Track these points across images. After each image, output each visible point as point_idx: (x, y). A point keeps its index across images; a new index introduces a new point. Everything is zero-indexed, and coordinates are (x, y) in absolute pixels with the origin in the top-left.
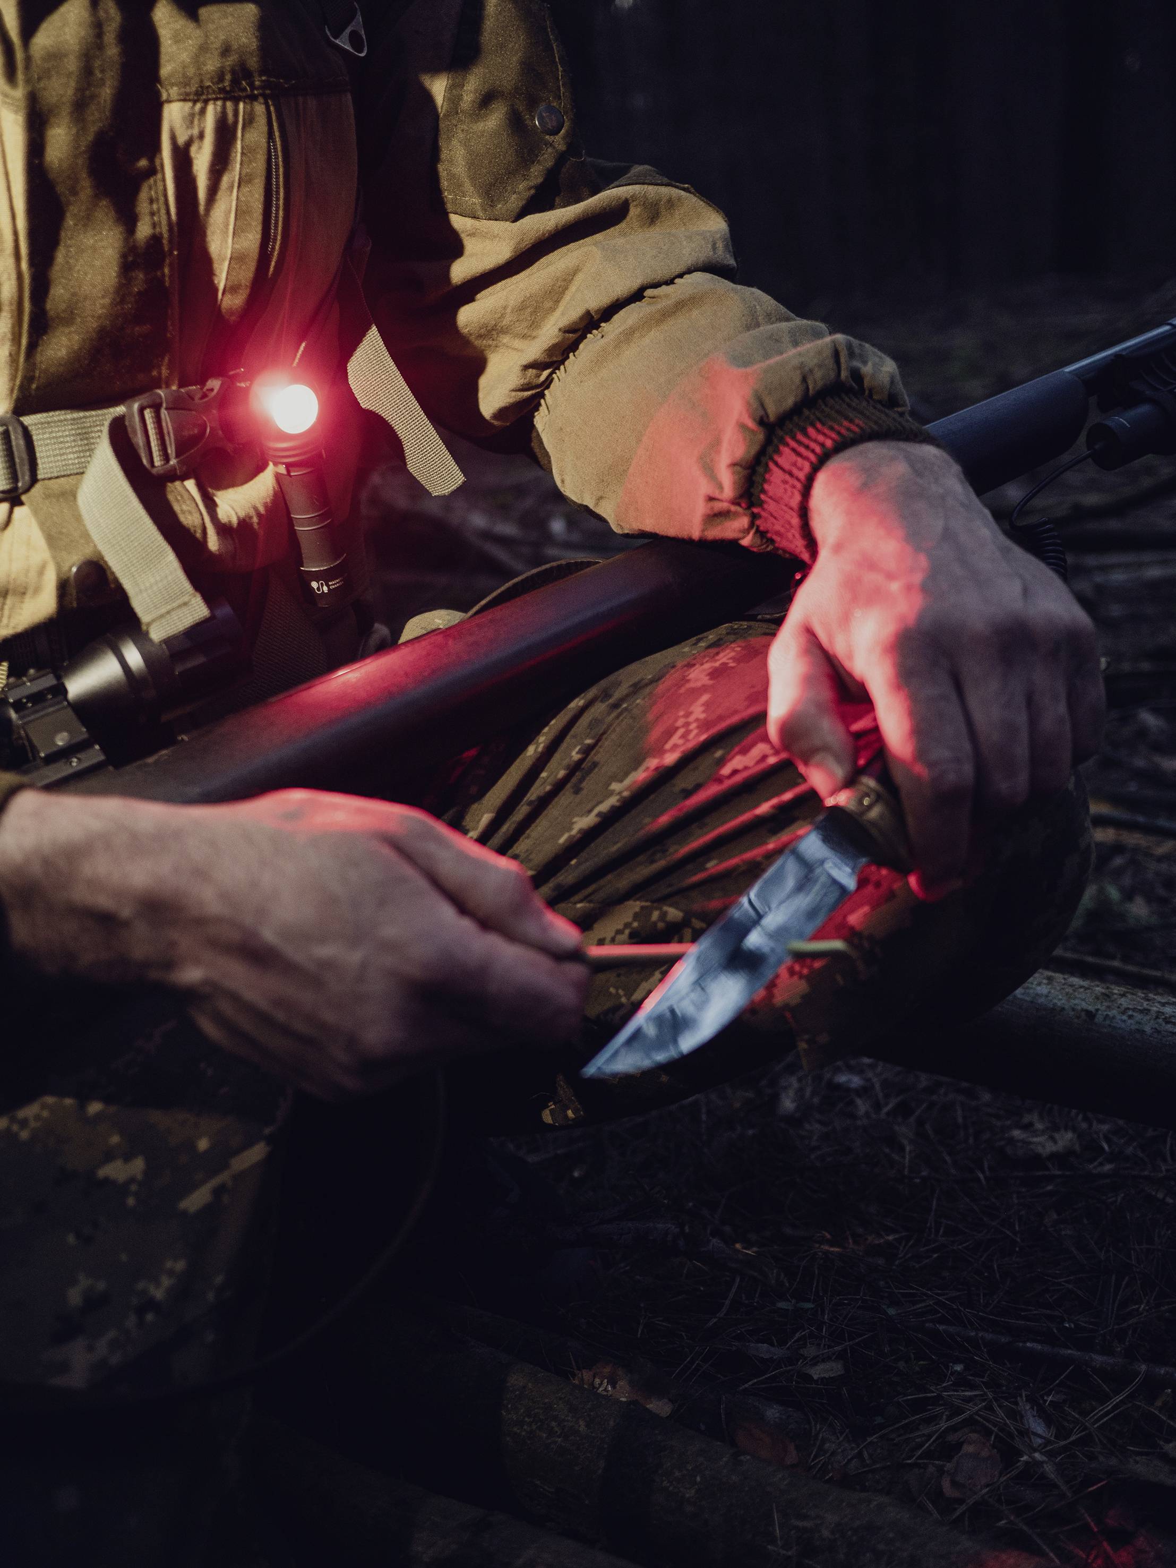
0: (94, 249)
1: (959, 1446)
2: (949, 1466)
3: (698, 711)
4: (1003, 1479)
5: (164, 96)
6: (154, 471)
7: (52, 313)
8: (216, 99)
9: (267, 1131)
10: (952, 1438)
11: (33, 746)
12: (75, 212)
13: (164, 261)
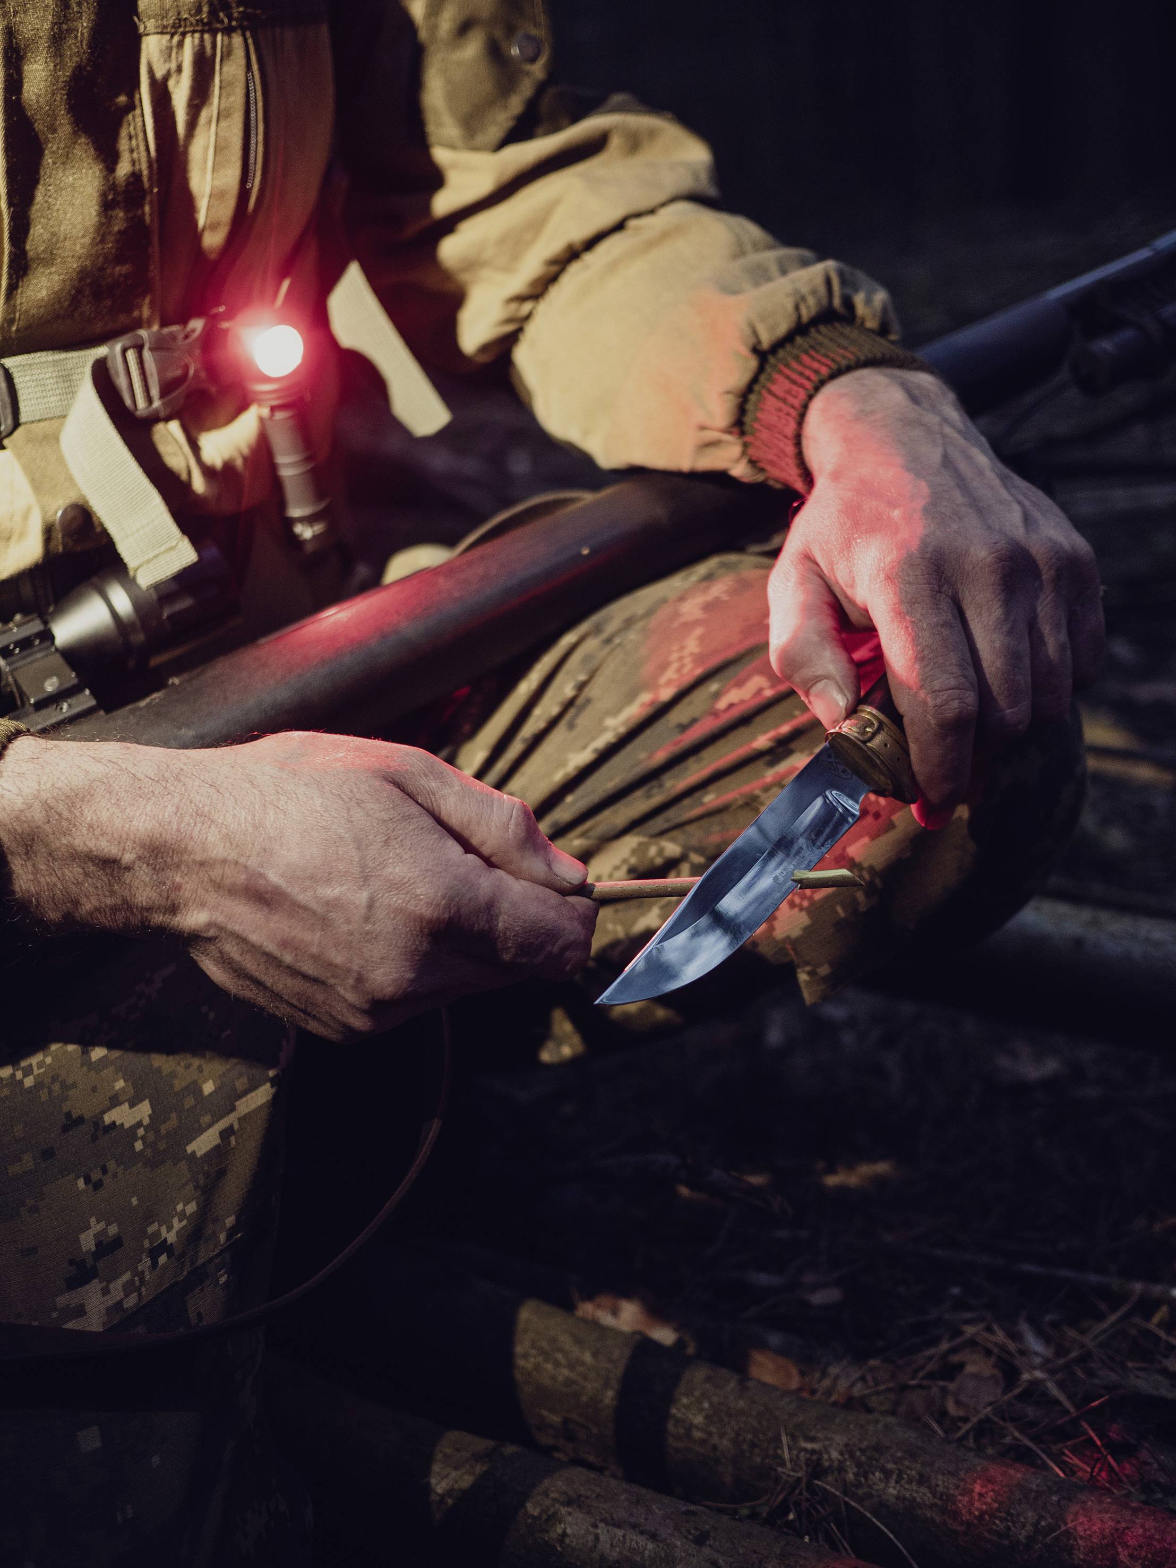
0: (73, 186)
1: (961, 1366)
2: (952, 1386)
3: (692, 645)
4: (1006, 1398)
5: (141, 29)
6: (138, 413)
7: (31, 254)
8: (194, 32)
9: (271, 1073)
10: (955, 1359)
11: (22, 694)
12: (54, 148)
13: (144, 198)
